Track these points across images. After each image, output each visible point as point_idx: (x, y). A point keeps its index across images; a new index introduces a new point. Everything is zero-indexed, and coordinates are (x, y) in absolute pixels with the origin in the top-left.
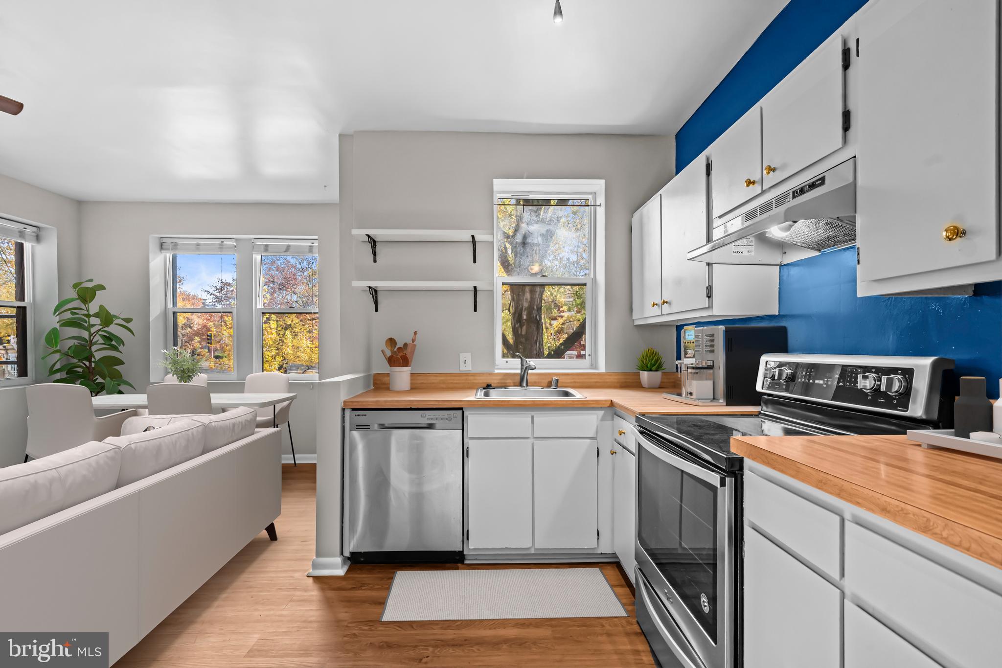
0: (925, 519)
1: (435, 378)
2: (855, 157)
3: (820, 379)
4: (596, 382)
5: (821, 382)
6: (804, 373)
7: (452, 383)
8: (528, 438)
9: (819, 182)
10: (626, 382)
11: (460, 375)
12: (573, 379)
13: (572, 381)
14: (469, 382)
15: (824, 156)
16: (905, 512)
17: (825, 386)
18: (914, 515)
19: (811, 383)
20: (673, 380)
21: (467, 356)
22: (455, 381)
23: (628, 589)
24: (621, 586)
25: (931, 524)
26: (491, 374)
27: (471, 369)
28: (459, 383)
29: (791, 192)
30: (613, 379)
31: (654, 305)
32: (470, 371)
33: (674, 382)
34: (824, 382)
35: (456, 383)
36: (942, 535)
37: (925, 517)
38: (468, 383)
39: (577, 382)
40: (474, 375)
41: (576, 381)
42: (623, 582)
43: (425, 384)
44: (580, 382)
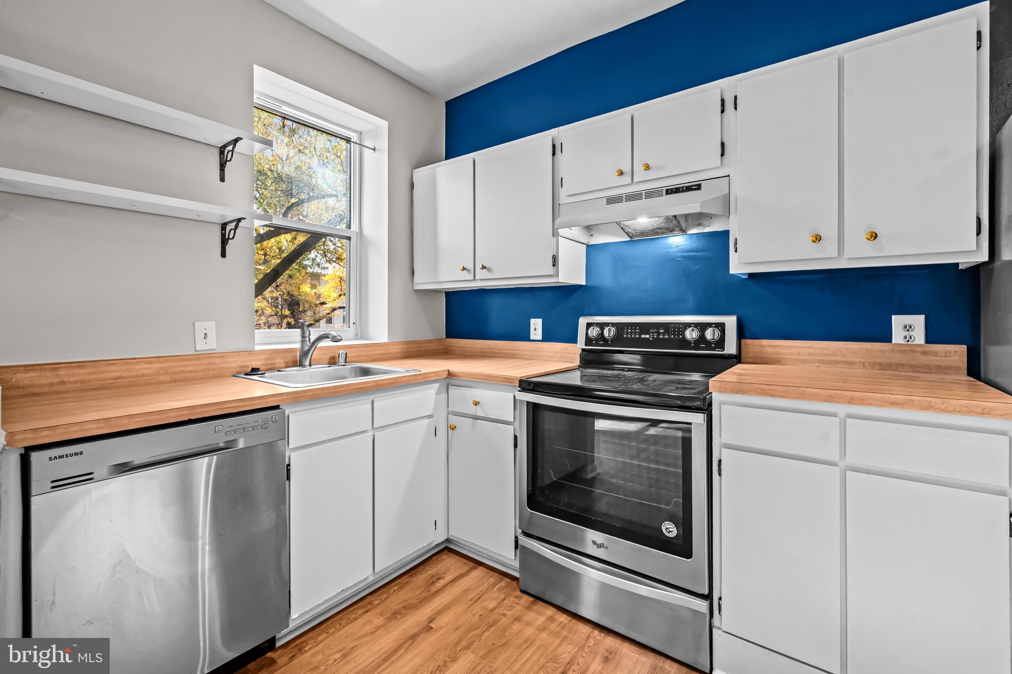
0: (928, 402)
1: (148, 366)
2: (729, 176)
3: (645, 334)
4: (382, 354)
5: (647, 336)
6: (629, 331)
7: (183, 372)
8: (365, 431)
9: (694, 187)
10: (408, 352)
11: (198, 357)
12: (358, 351)
13: (357, 354)
14: (214, 367)
15: (703, 169)
16: (912, 401)
17: (651, 339)
18: (919, 401)
19: (637, 338)
20: (444, 347)
21: (211, 326)
22: (188, 369)
23: (481, 568)
24: (473, 568)
25: (933, 404)
26: (251, 352)
27: (215, 348)
28: (195, 371)
29: (664, 189)
30: (396, 349)
31: (464, 269)
32: (215, 349)
33: (445, 349)
34: (650, 336)
35: (190, 372)
36: (941, 408)
37: (927, 401)
38: (213, 369)
39: (363, 356)
40: (222, 355)
41: (361, 354)
42: (472, 564)
43: (125, 378)
44: (364, 356)
